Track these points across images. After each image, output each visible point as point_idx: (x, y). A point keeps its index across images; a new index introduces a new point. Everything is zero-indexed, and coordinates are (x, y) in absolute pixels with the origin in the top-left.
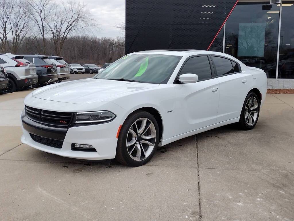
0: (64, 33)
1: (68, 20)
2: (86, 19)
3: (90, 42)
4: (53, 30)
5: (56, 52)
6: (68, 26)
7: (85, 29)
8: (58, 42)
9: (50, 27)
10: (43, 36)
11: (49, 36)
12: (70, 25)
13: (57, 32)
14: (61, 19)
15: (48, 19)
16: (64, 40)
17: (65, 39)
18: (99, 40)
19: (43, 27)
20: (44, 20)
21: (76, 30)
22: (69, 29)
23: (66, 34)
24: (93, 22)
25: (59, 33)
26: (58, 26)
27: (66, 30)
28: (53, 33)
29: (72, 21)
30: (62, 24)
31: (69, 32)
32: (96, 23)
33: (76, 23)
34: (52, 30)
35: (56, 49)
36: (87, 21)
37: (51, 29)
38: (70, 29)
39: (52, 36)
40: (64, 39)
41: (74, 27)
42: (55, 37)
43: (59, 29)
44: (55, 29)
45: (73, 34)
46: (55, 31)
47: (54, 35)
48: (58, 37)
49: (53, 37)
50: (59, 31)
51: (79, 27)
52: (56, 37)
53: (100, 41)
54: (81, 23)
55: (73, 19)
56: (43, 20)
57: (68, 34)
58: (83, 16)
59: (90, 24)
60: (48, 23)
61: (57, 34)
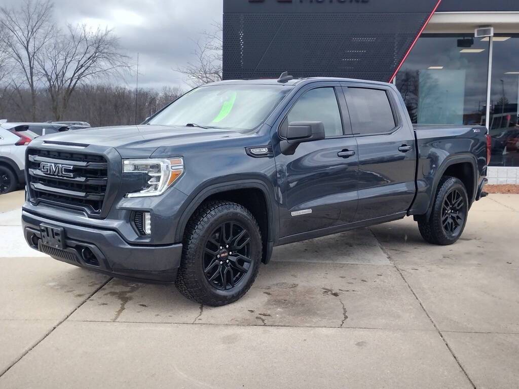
0: (69, 81)
2: (111, 55)
3: (115, 96)
4: (49, 74)
5: (54, 115)
6: (77, 68)
7: (110, 74)
8: (60, 96)
9: (44, 69)
10: (32, 86)
12: (82, 66)
13: (57, 78)
14: (64, 54)
16: (70, 94)
17: (71, 91)
19: (31, 69)
20: (33, 56)
21: (93, 74)
23: (74, 82)
25: (62, 80)
26: (59, 68)
27: (74, 74)
28: (49, 80)
30: (66, 64)
31: (78, 79)
33: (94, 61)
34: (47, 75)
35: (55, 109)
36: (114, 58)
37: (46, 72)
38: (82, 74)
39: (47, 85)
41: (90, 70)
42: (53, 88)
43: (61, 73)
44: (54, 72)
45: (89, 80)
46: (54, 77)
47: (52, 83)
48: (59, 87)
49: (49, 86)
50: (60, 76)
51: (99, 70)
52: (55, 87)
55: (88, 56)
56: (31, 57)
57: (79, 81)
58: (106, 51)
59: (119, 64)
60: (40, 62)
61: (57, 80)
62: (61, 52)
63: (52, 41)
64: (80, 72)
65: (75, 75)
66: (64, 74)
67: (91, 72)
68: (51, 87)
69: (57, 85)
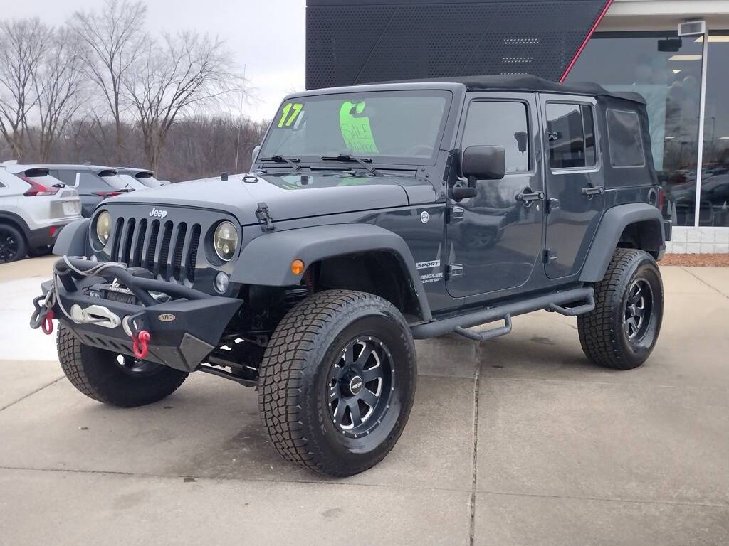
0: (167, 110)
1: (177, 79)
2: (223, 76)
3: (235, 131)
4: (141, 101)
6: (177, 93)
7: (220, 100)
8: (154, 131)
9: (134, 95)
10: (117, 117)
11: (130, 116)
12: (183, 90)
13: (150, 107)
14: (160, 74)
15: (129, 75)
16: (168, 128)
17: (170, 124)
18: (255, 125)
19: (116, 94)
20: (119, 77)
21: (199, 102)
22: (180, 100)
23: (173, 111)
24: (240, 82)
25: (157, 110)
26: (153, 93)
27: (173, 101)
28: (141, 110)
29: (187, 80)
30: (163, 88)
31: (179, 107)
32: (248, 85)
33: (199, 84)
34: (137, 103)
35: (148, 148)
36: (227, 80)
37: (136, 98)
38: (183, 101)
39: (138, 117)
40: (168, 123)
41: (193, 96)
42: (145, 120)
43: (156, 101)
44: (146, 99)
45: (190, 112)
46: (146, 105)
47: (144, 114)
48: (153, 119)
49: (141, 118)
50: (155, 103)
51: (205, 95)
52: (148, 119)
53: (259, 129)
54: (211, 86)
55: (191, 76)
56: (116, 78)
57: (179, 111)
58: (215, 69)
59: (232, 87)
60: (129, 86)
61: (151, 111)
62: (156, 72)
63: (145, 56)
64: (180, 98)
65: (174, 103)
66: (159, 102)
67: (196, 98)
68: (143, 119)
69: (150, 117)
